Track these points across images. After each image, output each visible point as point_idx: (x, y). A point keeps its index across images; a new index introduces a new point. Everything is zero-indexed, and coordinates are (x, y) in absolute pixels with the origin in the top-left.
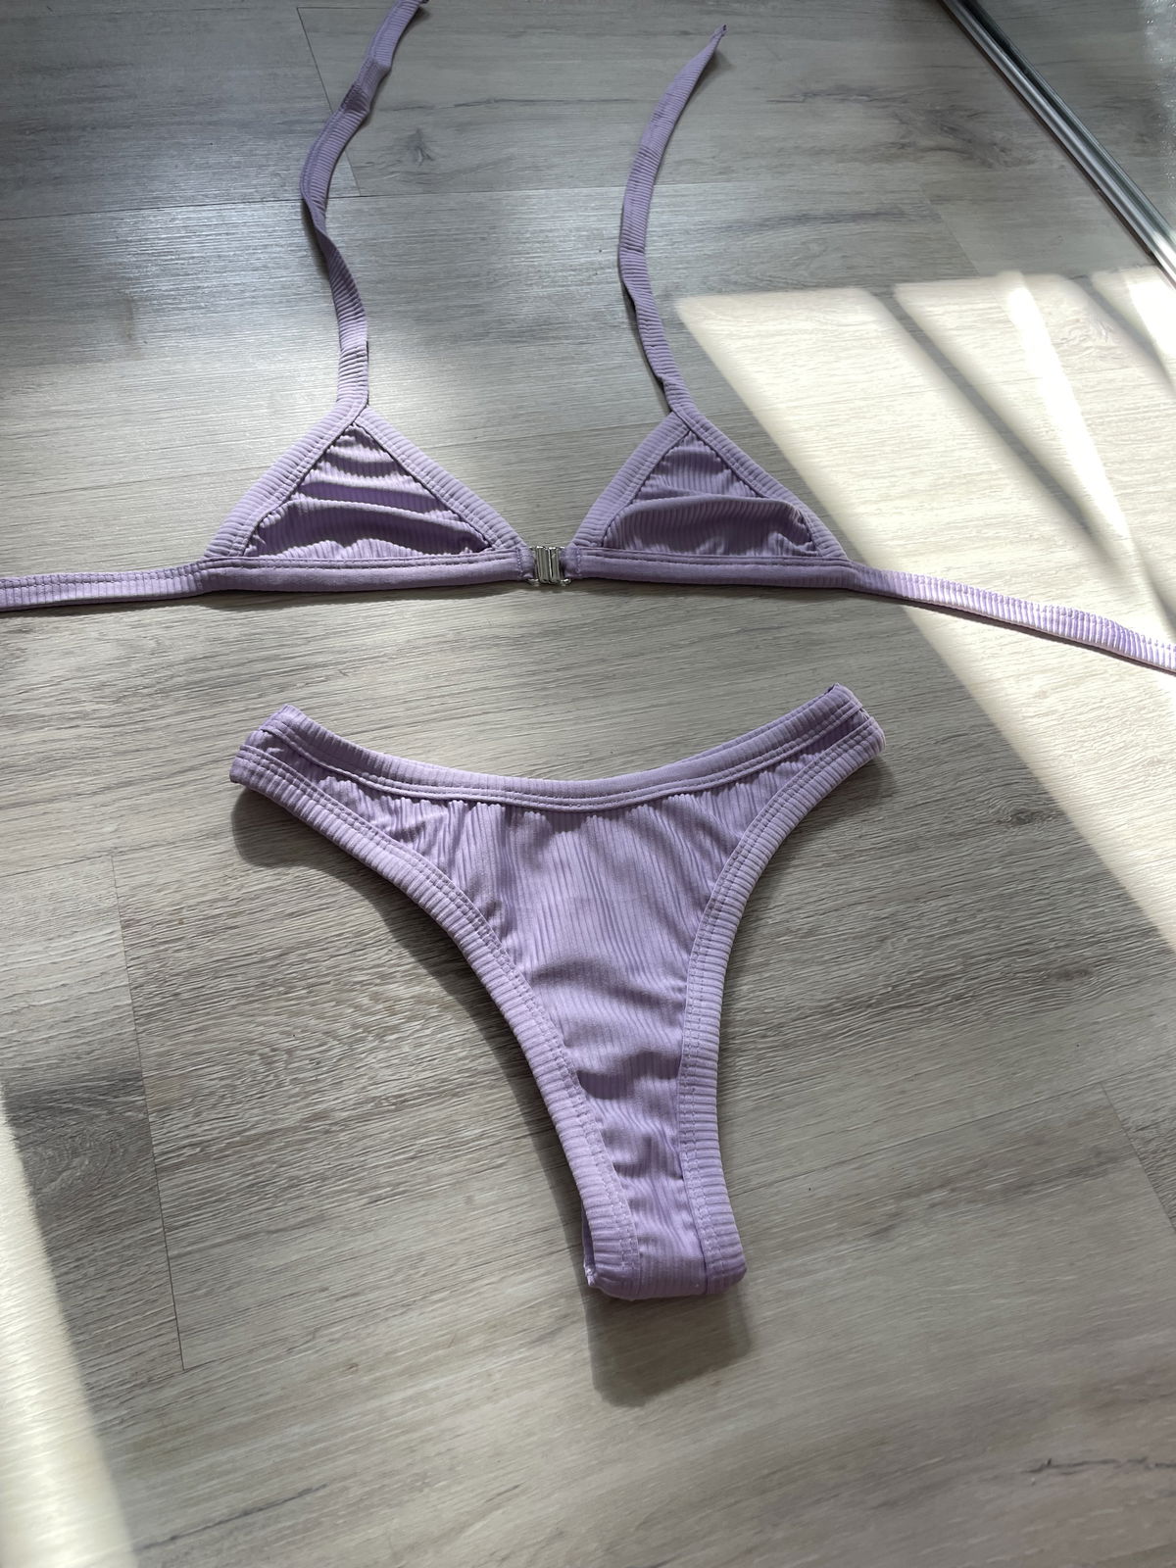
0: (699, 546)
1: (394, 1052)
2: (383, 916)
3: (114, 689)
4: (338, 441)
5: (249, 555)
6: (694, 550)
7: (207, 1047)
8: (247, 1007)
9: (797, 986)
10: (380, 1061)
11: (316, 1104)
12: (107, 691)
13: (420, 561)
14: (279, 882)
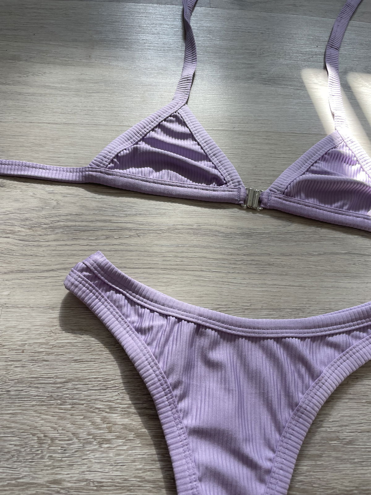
0: (334, 203)
1: (104, 455)
2: (121, 373)
3: (31, 222)
4: (167, 119)
5: (109, 168)
6: (331, 204)
7: (13, 425)
8: (38, 408)
9: (336, 474)
10: (96, 458)
11: (57, 474)
12: (27, 223)
13: (189, 186)
14: (75, 341)
